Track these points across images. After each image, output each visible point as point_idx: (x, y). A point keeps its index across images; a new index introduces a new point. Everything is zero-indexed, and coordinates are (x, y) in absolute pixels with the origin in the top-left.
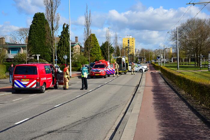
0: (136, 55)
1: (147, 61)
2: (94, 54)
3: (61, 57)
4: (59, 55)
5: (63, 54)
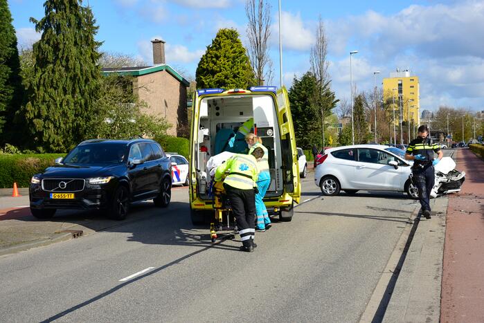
3: (44, 121)
4: (28, 109)
5: (53, 107)
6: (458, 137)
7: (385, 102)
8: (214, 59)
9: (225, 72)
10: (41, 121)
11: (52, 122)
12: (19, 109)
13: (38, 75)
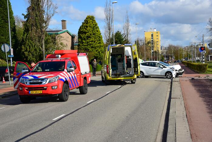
0: (162, 53)
1: (175, 60)
2: (92, 47)
3: (28, 52)
4: (23, 48)
5: (31, 47)
6: (177, 58)
7: (147, 43)
8: (86, 28)
9: (90, 33)
10: (27, 52)
11: (31, 53)
12: (18, 48)
13: (26, 35)
